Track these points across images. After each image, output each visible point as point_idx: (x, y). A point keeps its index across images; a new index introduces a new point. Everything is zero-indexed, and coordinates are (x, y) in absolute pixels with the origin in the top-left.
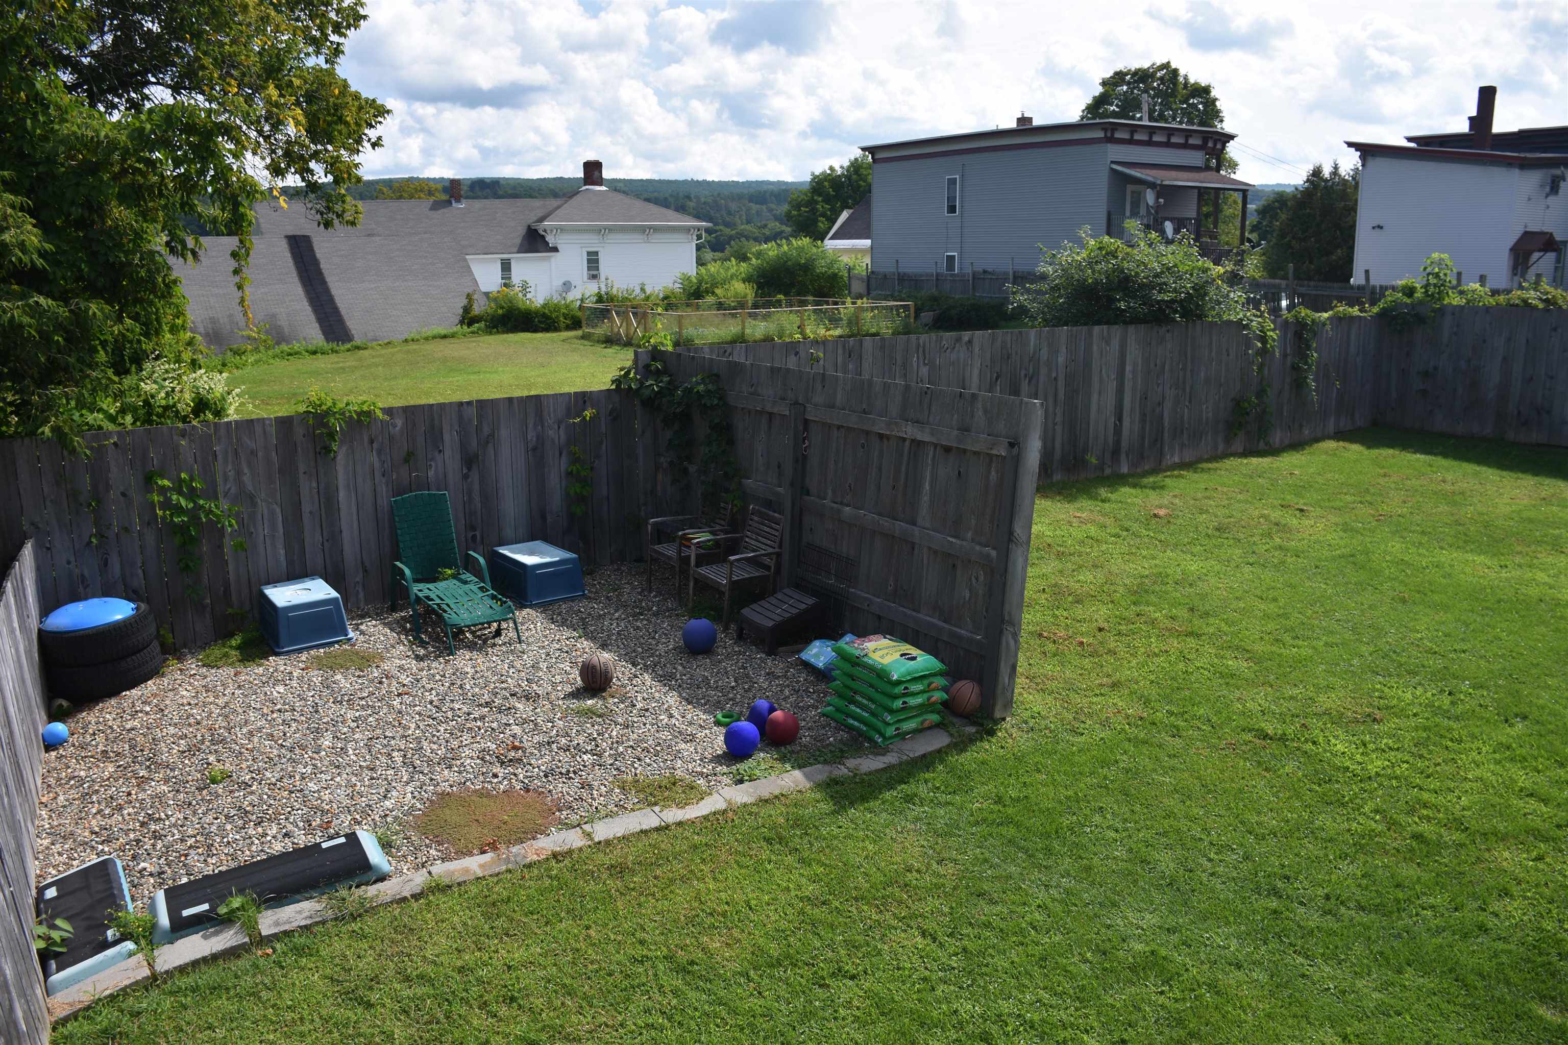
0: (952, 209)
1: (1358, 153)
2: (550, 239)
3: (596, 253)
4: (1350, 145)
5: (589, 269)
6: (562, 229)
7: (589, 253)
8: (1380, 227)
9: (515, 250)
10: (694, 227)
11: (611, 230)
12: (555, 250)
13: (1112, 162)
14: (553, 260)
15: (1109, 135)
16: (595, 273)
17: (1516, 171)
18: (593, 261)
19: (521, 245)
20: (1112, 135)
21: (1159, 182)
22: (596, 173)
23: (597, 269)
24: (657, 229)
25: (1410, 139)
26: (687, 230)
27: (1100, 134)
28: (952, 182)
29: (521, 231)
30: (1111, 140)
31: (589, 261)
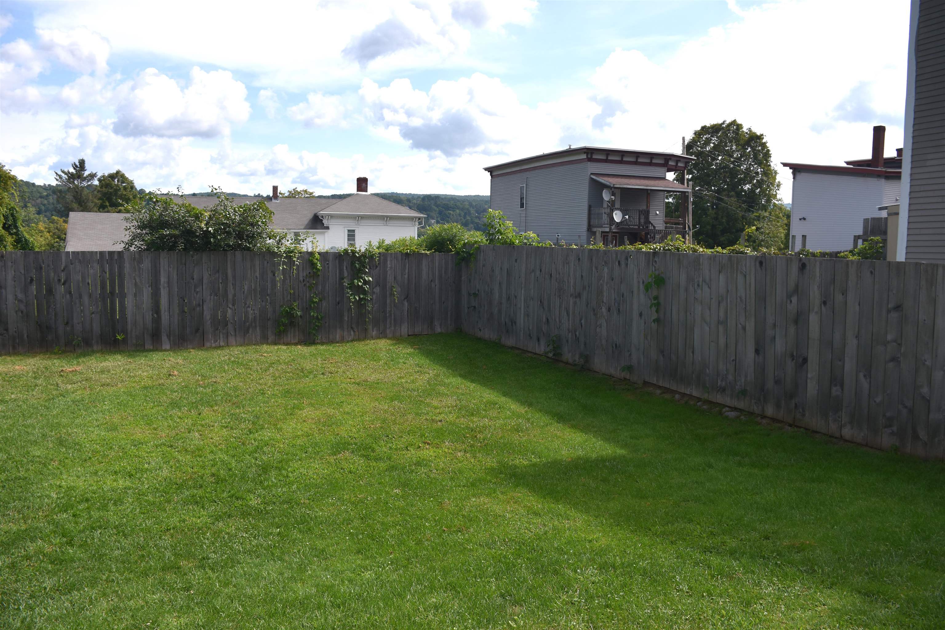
0: (522, 206)
1: (791, 170)
2: (325, 222)
3: (354, 231)
4: (785, 165)
5: (349, 240)
6: (332, 216)
7: (349, 231)
8: (804, 219)
9: (303, 227)
10: (416, 217)
11: (363, 217)
12: (328, 228)
13: (592, 174)
14: (326, 234)
15: (589, 156)
16: (352, 242)
17: (883, 181)
18: (351, 235)
19: (307, 225)
20: (591, 156)
21: (612, 186)
22: (364, 185)
23: (354, 240)
24: (392, 218)
25: (848, 163)
26: (412, 219)
27: (584, 156)
28: (522, 188)
29: (310, 216)
30: (590, 160)
31: (349, 235)
